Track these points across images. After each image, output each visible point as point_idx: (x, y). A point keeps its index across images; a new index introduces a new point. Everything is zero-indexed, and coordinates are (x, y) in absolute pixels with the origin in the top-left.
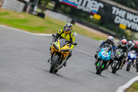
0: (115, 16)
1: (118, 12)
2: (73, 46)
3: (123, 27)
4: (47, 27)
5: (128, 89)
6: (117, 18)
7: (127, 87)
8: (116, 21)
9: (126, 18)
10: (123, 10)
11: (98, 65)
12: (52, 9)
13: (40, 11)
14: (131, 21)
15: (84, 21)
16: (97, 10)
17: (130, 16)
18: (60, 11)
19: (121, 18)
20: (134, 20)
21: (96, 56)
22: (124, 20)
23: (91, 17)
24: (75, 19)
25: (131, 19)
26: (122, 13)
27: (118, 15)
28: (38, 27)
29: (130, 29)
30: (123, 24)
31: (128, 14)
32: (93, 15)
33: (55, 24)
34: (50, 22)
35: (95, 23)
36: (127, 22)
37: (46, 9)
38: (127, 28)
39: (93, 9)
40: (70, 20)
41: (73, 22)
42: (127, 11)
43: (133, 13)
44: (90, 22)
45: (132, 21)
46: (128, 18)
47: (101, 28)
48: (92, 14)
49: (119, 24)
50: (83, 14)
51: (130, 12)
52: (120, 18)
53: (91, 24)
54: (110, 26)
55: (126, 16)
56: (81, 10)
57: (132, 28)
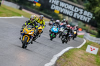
0: (51, 4)
1: (54, 1)
3: (57, 12)
4: (3, 12)
6: (53, 5)
7: (60, 55)
8: (52, 8)
9: (59, 6)
11: (51, 35)
15: (29, 8)
17: (62, 4)
18: (12, 1)
19: (56, 5)
21: (50, 31)
22: (58, 7)
23: (34, 5)
24: (22, 6)
27: (53, 4)
29: (62, 13)
30: (57, 10)
31: (61, 2)
32: (35, 3)
33: (8, 10)
34: (4, 9)
35: (37, 9)
36: (60, 8)
38: (60, 13)
40: (19, 7)
41: (20, 9)
43: (64, 2)
44: (33, 8)
45: (64, 7)
46: (60, 5)
47: (41, 12)
49: (54, 10)
50: (28, 3)
52: (54, 6)
53: (34, 10)
54: (48, 11)
55: (59, 4)
57: (64, 12)
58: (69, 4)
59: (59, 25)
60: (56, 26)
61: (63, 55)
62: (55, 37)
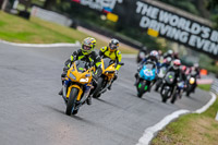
0: (141, 16)
1: (146, 10)
2: (119, 66)
3: (153, 33)
4: (35, 34)
5: (161, 131)
6: (144, 19)
7: (160, 128)
8: (142, 24)
9: (157, 20)
10: (154, 6)
12: (41, 4)
13: (22, 8)
14: (166, 24)
15: (92, 23)
16: (112, 6)
17: (164, 17)
18: (54, 8)
19: (151, 19)
20: (171, 23)
21: (137, 76)
23: (103, 17)
24: (78, 21)
25: (166, 21)
26: (153, 12)
27: (145, 15)
28: (19, 34)
29: (164, 36)
30: (154, 29)
31: (162, 12)
32: (106, 14)
34: (38, 26)
35: (109, 26)
36: (160, 25)
37: (32, 5)
38: (160, 35)
39: (107, 5)
40: (70, 22)
41: (73, 26)
42: (160, 9)
43: (169, 12)
44: (102, 25)
45: (168, 24)
46: (161, 19)
47: (118, 34)
48: (104, 12)
49: (146, 29)
50: (91, 13)
51: (165, 11)
52: (148, 20)
53: (103, 28)
54: (133, 31)
55: (158, 16)
56: (87, 7)
57: (168, 35)
58: (180, 16)
59: (158, 63)
60: (151, 66)
61: (166, 127)
62: (149, 90)
